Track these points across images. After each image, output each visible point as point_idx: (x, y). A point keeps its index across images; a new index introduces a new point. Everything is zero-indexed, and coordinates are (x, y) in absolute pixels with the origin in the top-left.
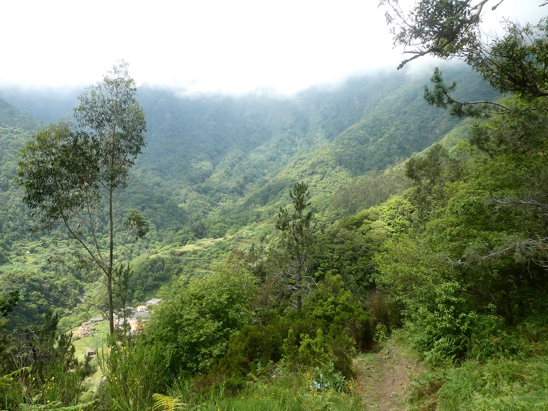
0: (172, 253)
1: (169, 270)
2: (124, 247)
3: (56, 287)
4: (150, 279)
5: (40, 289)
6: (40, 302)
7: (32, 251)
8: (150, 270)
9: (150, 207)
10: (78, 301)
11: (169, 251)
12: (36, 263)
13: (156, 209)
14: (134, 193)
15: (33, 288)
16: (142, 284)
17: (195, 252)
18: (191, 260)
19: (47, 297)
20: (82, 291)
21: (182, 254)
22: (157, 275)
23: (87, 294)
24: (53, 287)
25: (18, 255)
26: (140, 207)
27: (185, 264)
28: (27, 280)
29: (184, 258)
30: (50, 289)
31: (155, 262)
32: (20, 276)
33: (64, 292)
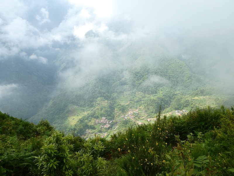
0: (191, 99)
1: (189, 103)
2: (182, 91)
4: (185, 104)
7: (161, 90)
8: (185, 102)
9: (191, 79)
10: (170, 104)
12: (162, 94)
13: (192, 80)
14: (187, 74)
15: (162, 100)
16: (183, 105)
17: (197, 100)
19: (164, 102)
20: (171, 102)
21: (193, 100)
22: (187, 104)
23: (172, 103)
24: (165, 100)
25: (158, 91)
26: (188, 79)
27: (194, 103)
28: (161, 98)
29: (194, 101)
30: (165, 101)
31: (187, 101)
32: (159, 97)
33: (167, 102)
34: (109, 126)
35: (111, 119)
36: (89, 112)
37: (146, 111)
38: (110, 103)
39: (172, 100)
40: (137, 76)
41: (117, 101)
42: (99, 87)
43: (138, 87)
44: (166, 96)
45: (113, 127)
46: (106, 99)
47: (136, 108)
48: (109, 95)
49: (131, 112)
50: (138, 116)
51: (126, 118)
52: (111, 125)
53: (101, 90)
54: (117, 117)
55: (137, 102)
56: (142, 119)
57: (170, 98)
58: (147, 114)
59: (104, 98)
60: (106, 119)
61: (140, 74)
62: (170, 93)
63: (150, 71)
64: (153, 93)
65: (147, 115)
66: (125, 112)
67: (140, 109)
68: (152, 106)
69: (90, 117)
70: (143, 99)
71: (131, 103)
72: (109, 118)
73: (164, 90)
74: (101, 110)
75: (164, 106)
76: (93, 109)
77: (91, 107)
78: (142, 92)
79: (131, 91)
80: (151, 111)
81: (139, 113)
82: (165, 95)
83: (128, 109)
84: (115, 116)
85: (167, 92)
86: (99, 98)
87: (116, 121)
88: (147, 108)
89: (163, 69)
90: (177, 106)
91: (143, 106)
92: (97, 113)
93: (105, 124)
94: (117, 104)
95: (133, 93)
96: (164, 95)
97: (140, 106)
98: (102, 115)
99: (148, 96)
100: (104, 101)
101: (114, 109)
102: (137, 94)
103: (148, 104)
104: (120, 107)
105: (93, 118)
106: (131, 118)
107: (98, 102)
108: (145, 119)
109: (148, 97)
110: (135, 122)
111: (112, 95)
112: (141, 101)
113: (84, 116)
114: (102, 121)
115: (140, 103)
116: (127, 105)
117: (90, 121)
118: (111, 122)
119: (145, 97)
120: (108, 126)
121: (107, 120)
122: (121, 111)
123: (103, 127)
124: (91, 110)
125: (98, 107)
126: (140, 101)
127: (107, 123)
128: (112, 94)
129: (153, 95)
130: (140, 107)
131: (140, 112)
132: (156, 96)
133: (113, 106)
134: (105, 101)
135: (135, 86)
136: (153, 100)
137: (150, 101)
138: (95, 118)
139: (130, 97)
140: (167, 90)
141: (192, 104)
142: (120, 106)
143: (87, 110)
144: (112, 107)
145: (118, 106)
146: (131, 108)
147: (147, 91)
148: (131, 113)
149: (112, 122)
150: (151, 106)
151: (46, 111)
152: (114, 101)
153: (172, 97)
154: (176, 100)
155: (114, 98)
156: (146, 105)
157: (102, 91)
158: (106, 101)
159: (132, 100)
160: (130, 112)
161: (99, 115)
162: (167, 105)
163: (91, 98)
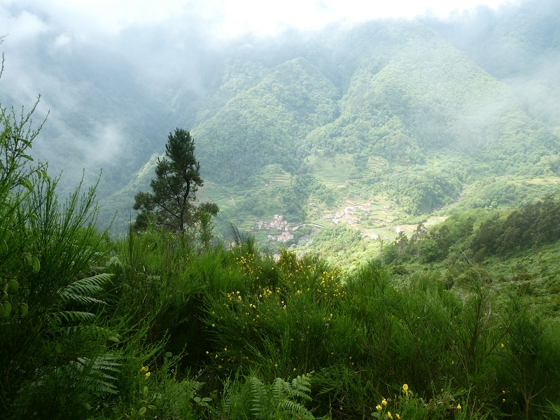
0: (524, 183)
1: (517, 194)
2: (495, 162)
3: (448, 185)
4: (503, 196)
5: (440, 184)
6: (439, 191)
7: (438, 157)
8: (505, 191)
9: (524, 132)
10: (458, 195)
11: (522, 181)
12: (439, 166)
13: (528, 134)
14: (514, 118)
15: (437, 183)
16: (498, 198)
17: (540, 186)
18: (534, 191)
19: (443, 189)
20: (461, 189)
21: (530, 185)
22: (509, 195)
23: (464, 192)
24: (447, 184)
25: (430, 158)
26: (516, 131)
27: (529, 193)
28: (435, 178)
29: (530, 189)
30: (445, 185)
31: (510, 187)
32: (432, 174)
33: (452, 188)
34: (290, 237)
35: (297, 221)
36: (242, 199)
37: (391, 207)
38: (297, 180)
39: (465, 186)
40: (376, 114)
41: (317, 176)
42: (272, 138)
43: (374, 144)
44: (449, 173)
45: (300, 242)
46: (288, 170)
47: (365, 199)
48: (295, 161)
49: (352, 208)
50: (370, 218)
51: (336, 222)
52: (295, 235)
53: (276, 146)
54: (312, 216)
55: (369, 182)
56: (380, 227)
57: (461, 179)
58: (394, 215)
59: (283, 168)
60: (284, 219)
61: (385, 109)
62: (461, 166)
63: (410, 104)
64: (415, 163)
65: (393, 218)
66: (336, 206)
67: (374, 201)
68: (409, 196)
69: (242, 212)
70: (386, 176)
71: (352, 184)
72: (293, 217)
73: (446, 157)
74: (273, 195)
75: (443, 198)
76: (252, 192)
77: (246, 186)
78: (385, 157)
79: (355, 154)
80: (405, 208)
81: (371, 211)
82: (448, 169)
83: (344, 198)
84: (306, 215)
85: (454, 162)
86: (270, 166)
87: (309, 228)
88: (395, 200)
89: (448, 102)
90: (479, 199)
91: (385, 194)
92: (260, 202)
93: (280, 232)
94: (315, 186)
95: (359, 157)
96: (443, 171)
97: (375, 195)
98: (273, 209)
99: (400, 168)
100: (280, 173)
101: (307, 198)
102: (369, 161)
103: (398, 191)
104: (322, 194)
105: (251, 216)
106: (350, 222)
107: (266, 176)
108: (388, 228)
109: (400, 172)
110: (359, 233)
111: (305, 160)
112: (379, 180)
113: (228, 208)
114: (272, 224)
115: (377, 185)
116: (342, 189)
117: (242, 221)
118: (297, 228)
119: (391, 171)
120: (288, 238)
121: (286, 223)
122: (324, 204)
123: (274, 238)
124: (246, 195)
125: (264, 189)
126: (376, 182)
127: (285, 231)
128: (304, 158)
129: (415, 168)
130: (376, 198)
131: (374, 208)
132: (422, 170)
133: (304, 188)
134: (284, 174)
135: (367, 141)
136: (415, 180)
137: (406, 182)
138: (255, 214)
139: (350, 168)
140: (453, 159)
141: (526, 196)
142: (324, 191)
143: (235, 194)
144: (301, 192)
145: (317, 189)
146: (351, 197)
147: (398, 157)
148: (350, 210)
149: (298, 230)
150: (406, 195)
151: (133, 189)
152: (309, 177)
153: (467, 176)
154: (476, 186)
155: (310, 169)
156: (392, 192)
157: (280, 148)
158: (288, 175)
159: (355, 178)
160: (350, 207)
161: (265, 208)
162: (450, 196)
163: (248, 165)
